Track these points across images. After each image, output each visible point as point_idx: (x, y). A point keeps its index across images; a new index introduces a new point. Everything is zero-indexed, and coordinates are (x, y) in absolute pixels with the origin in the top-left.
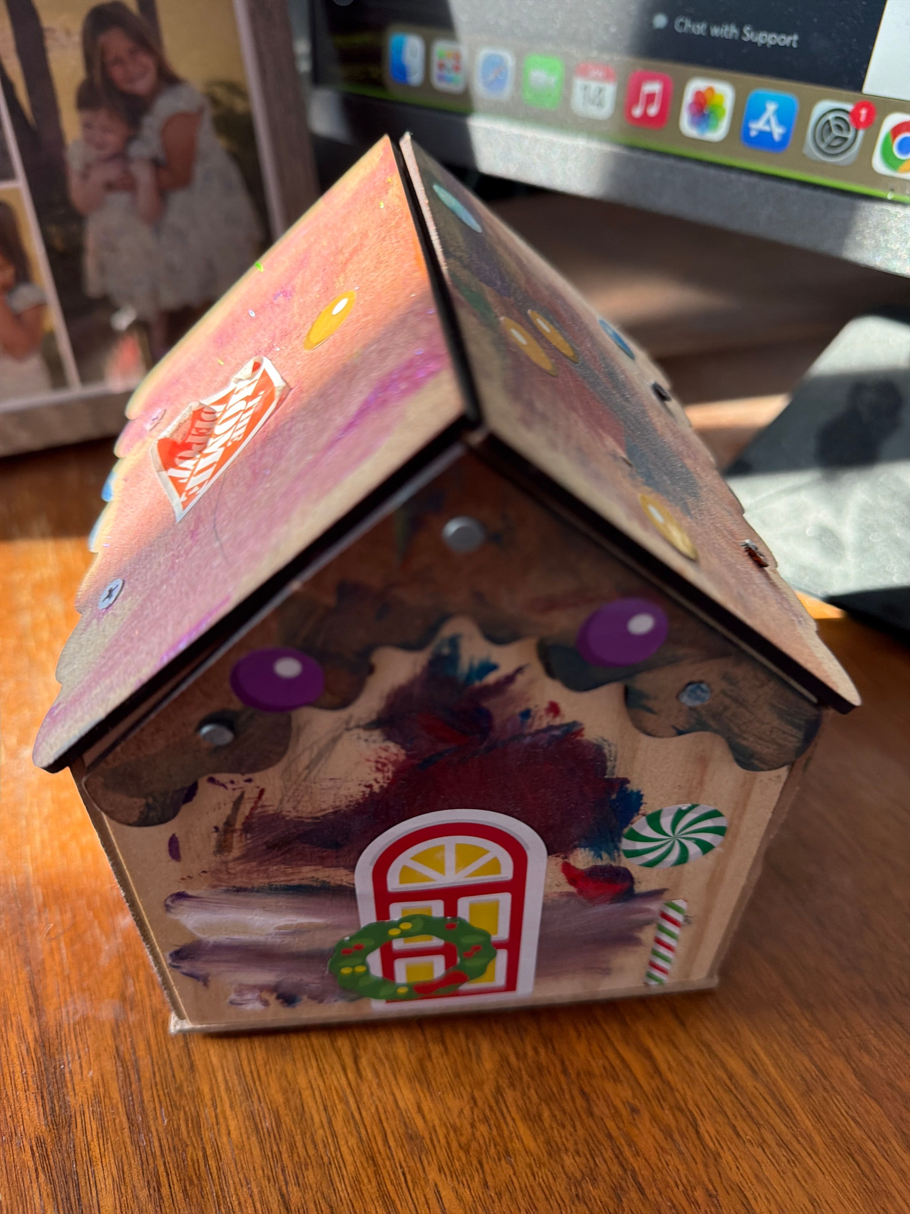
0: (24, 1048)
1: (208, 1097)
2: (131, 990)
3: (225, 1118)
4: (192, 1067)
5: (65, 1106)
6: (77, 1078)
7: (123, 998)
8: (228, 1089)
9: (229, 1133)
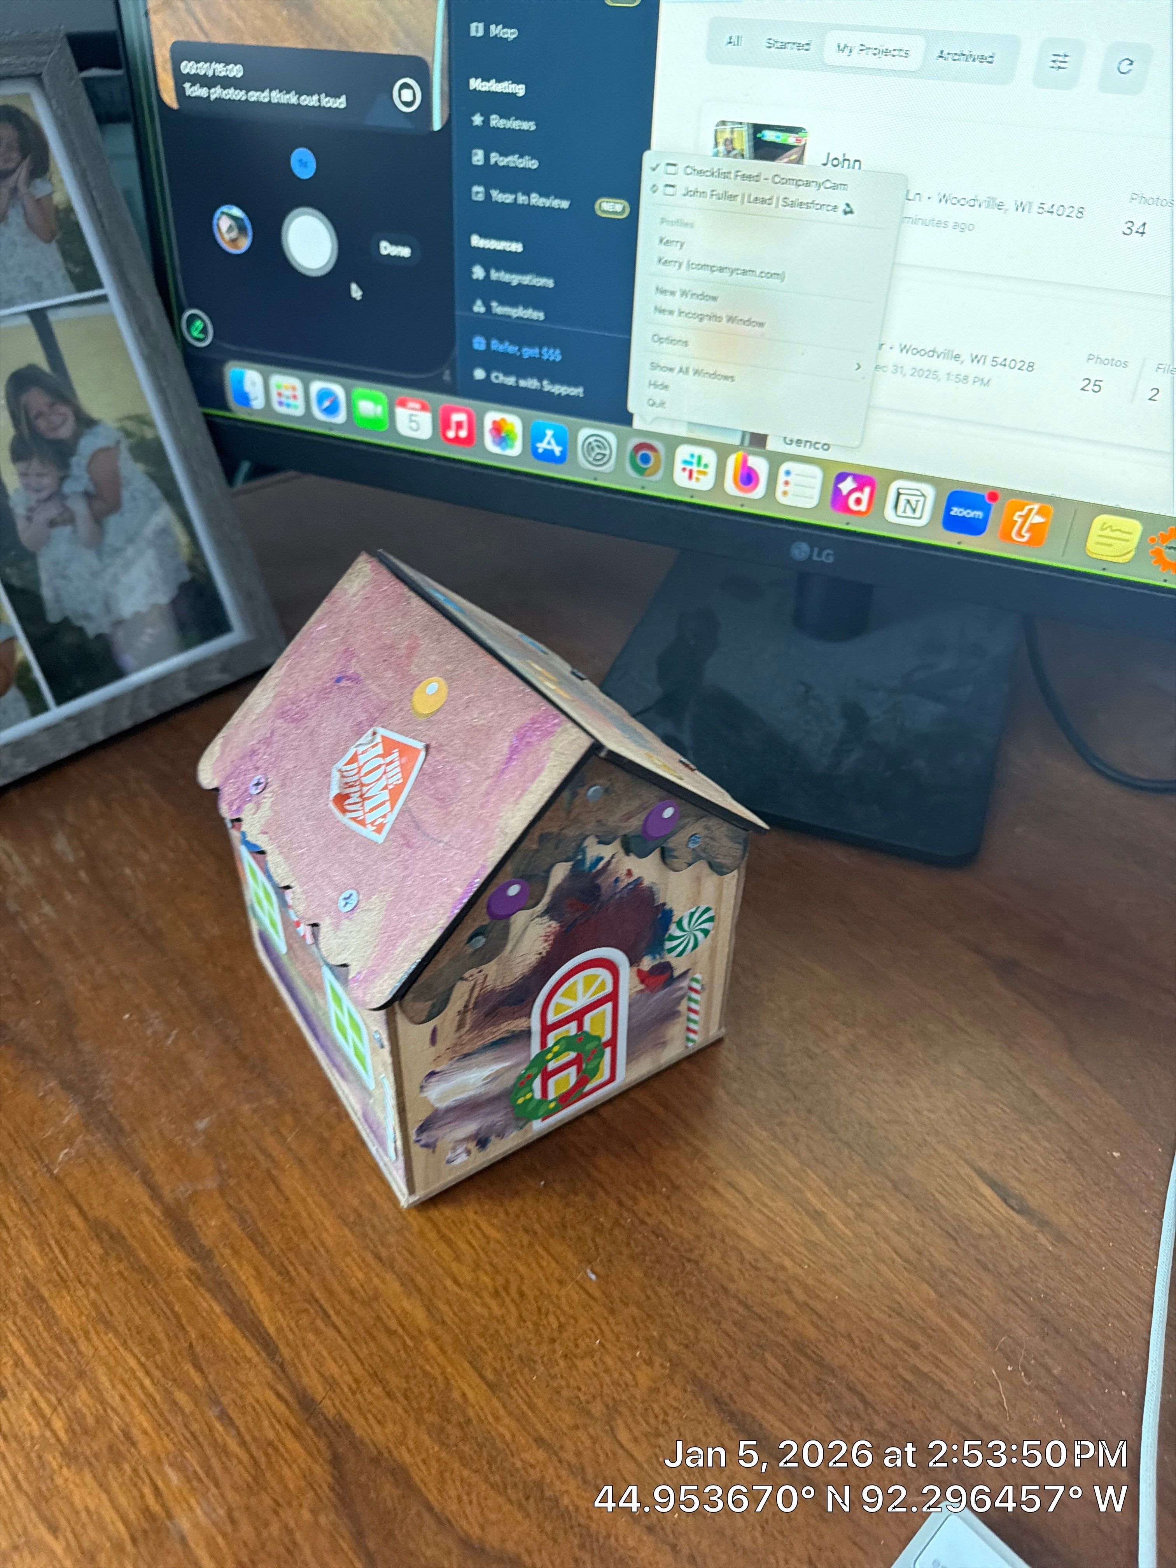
0: (156, 1221)
1: (304, 1214)
2: (224, 1167)
3: (322, 1223)
4: (287, 1200)
5: (202, 1247)
6: (204, 1228)
7: (220, 1171)
8: (319, 1206)
9: (327, 1230)
